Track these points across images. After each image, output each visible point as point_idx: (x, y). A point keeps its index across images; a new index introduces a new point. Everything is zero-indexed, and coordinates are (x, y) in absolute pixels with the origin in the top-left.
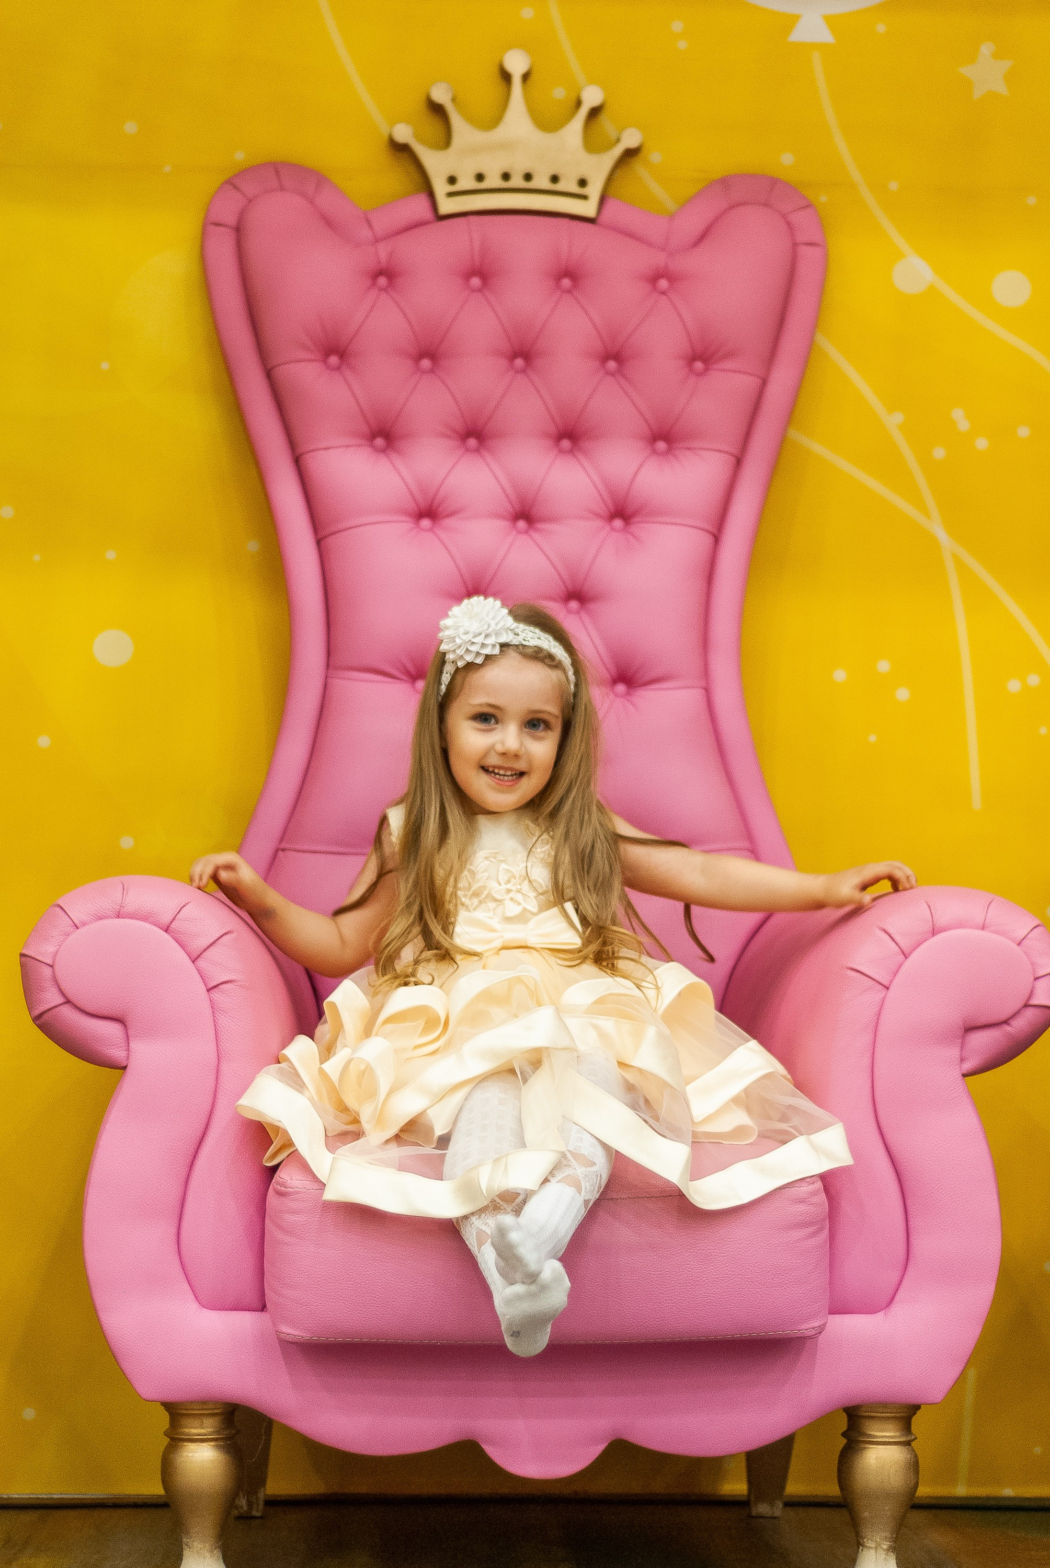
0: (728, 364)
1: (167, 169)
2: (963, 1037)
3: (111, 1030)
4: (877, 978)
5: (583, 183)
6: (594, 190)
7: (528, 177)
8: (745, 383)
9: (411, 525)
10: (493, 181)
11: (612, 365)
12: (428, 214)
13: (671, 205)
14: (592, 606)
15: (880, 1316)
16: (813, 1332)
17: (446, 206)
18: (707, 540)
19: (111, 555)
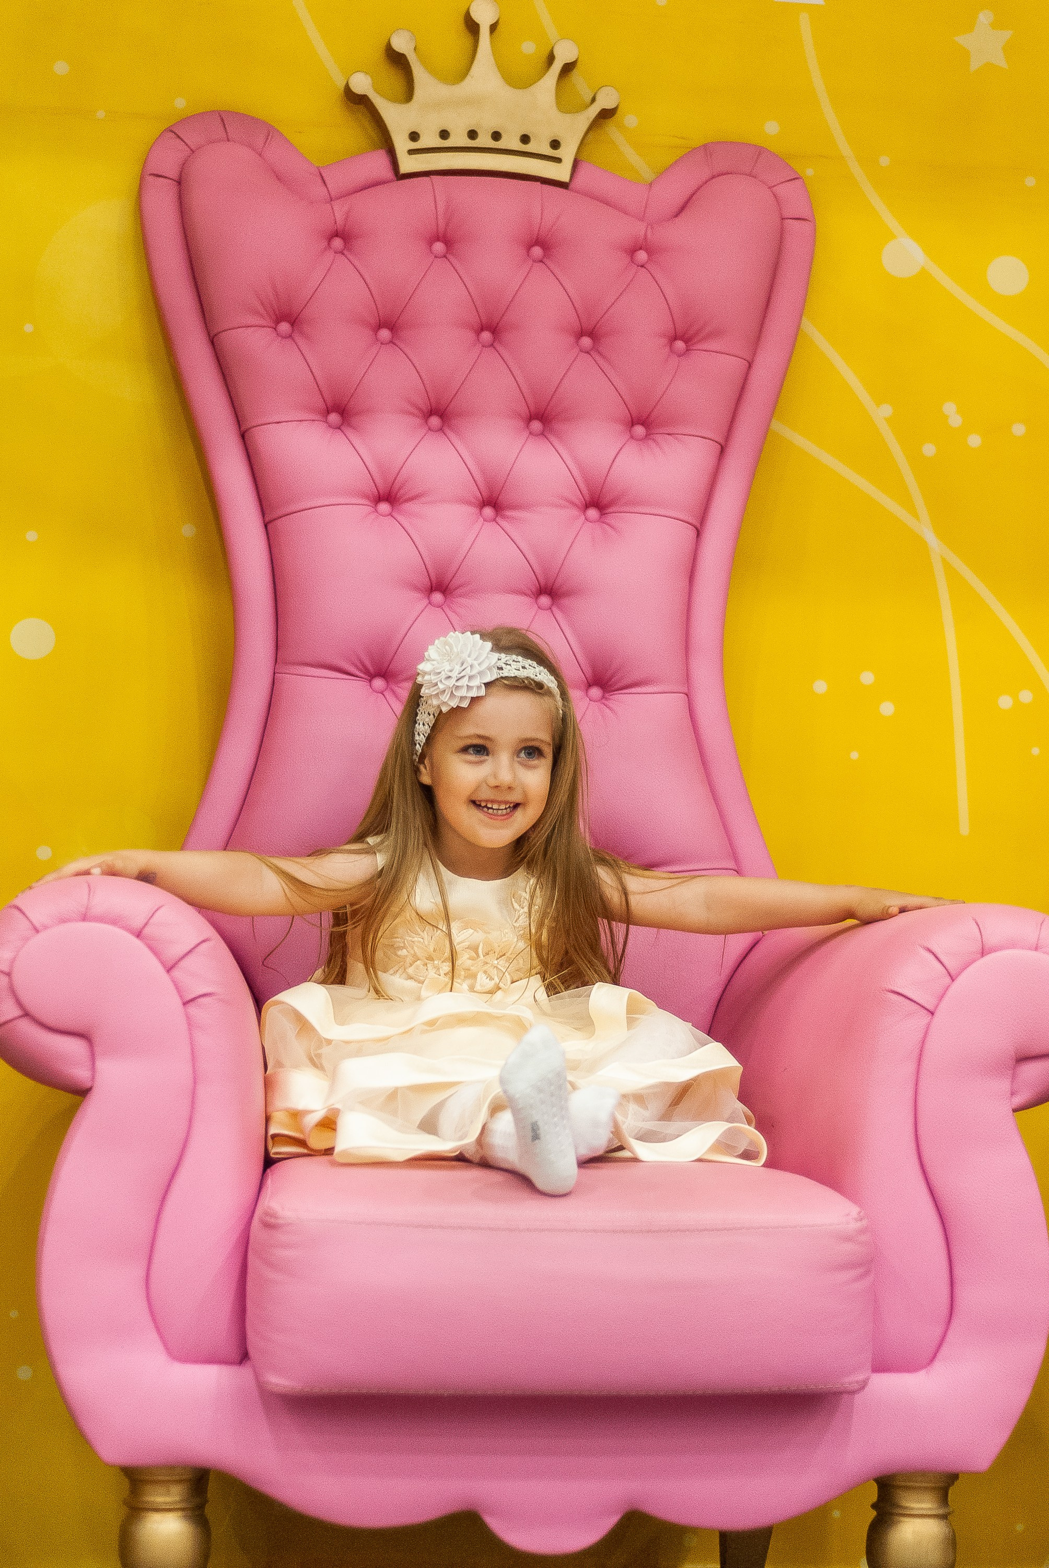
0: (713, 345)
1: (101, 114)
2: (1014, 1068)
3: (72, 1047)
4: (921, 1002)
5: (555, 144)
6: (568, 153)
7: (496, 136)
8: (731, 366)
9: (369, 509)
10: (459, 138)
11: (586, 341)
12: (388, 173)
13: (648, 175)
14: (565, 602)
15: (921, 1374)
16: (856, 1386)
17: (408, 164)
18: (691, 533)
19: (31, 536)
